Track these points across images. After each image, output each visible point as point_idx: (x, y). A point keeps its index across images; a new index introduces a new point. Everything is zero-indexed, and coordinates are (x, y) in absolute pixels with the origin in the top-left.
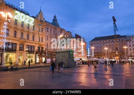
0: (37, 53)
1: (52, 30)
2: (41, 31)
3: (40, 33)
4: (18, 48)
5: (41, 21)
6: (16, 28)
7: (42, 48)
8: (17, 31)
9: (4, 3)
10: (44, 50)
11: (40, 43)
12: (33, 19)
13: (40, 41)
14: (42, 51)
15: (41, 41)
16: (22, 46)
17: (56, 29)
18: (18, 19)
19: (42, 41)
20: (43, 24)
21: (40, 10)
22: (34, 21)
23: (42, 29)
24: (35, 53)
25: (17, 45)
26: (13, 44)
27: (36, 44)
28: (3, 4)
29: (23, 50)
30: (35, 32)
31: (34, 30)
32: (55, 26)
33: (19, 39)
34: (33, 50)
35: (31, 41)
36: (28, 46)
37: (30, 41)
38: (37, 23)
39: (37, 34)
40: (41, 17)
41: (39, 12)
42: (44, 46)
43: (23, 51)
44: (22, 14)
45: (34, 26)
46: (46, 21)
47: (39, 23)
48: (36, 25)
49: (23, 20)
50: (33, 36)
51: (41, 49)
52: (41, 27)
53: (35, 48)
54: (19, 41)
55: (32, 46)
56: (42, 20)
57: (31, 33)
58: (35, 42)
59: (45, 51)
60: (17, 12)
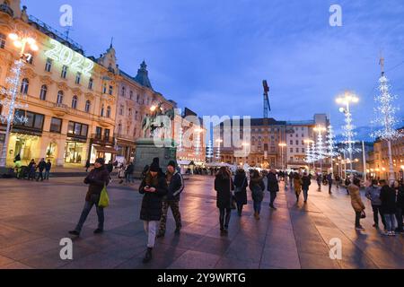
0: (92, 141)
1: (135, 95)
2: (107, 91)
3: (106, 96)
4: (47, 127)
5: (111, 70)
6: (46, 78)
7: (108, 131)
8: (49, 87)
9: (25, 18)
10: (111, 135)
11: (103, 118)
12: (91, 63)
13: (102, 115)
14: (107, 138)
15: (105, 114)
16: (58, 122)
17: (143, 91)
18: (55, 59)
19: (108, 116)
20: (113, 78)
21: (111, 46)
22: (94, 69)
23: (111, 87)
24: (88, 141)
25: (46, 119)
26: (37, 116)
27: (93, 120)
28: (21, 19)
29: (60, 132)
30: (94, 94)
31: (90, 87)
32: (142, 84)
33: (51, 105)
34: (83, 133)
35: (81, 114)
36: (73, 125)
37: (78, 113)
38: (101, 73)
39: (98, 99)
40: (111, 60)
41: (108, 51)
42: (111, 128)
43: (58, 135)
44: (66, 48)
45: (91, 80)
46: (121, 71)
47: (106, 74)
48: (96, 77)
49: (66, 63)
50: (88, 102)
51: (103, 134)
52: (108, 83)
53: (90, 129)
54: (51, 109)
55: (82, 124)
56: (114, 67)
57: (83, 95)
58: (91, 116)
59: (114, 138)
60: (53, 41)
